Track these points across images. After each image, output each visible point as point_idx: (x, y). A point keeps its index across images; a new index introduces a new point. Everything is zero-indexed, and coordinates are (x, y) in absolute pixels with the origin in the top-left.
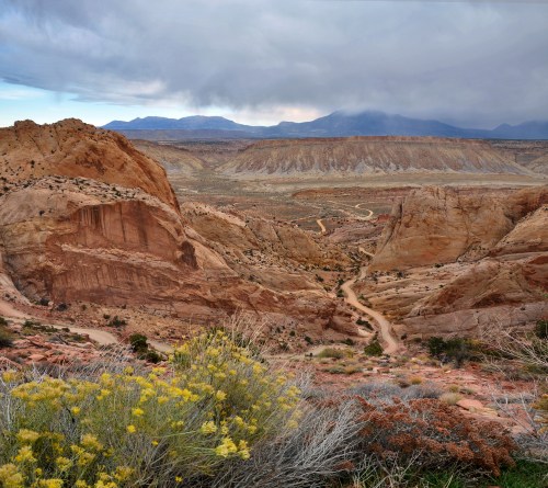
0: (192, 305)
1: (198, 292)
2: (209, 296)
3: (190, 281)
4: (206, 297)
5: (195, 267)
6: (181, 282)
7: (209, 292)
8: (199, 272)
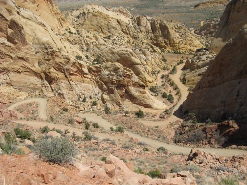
0: (22, 75)
1: (27, 64)
2: (37, 68)
3: (21, 54)
4: (33, 69)
5: (24, 43)
6: (13, 56)
7: (36, 64)
8: (27, 47)
